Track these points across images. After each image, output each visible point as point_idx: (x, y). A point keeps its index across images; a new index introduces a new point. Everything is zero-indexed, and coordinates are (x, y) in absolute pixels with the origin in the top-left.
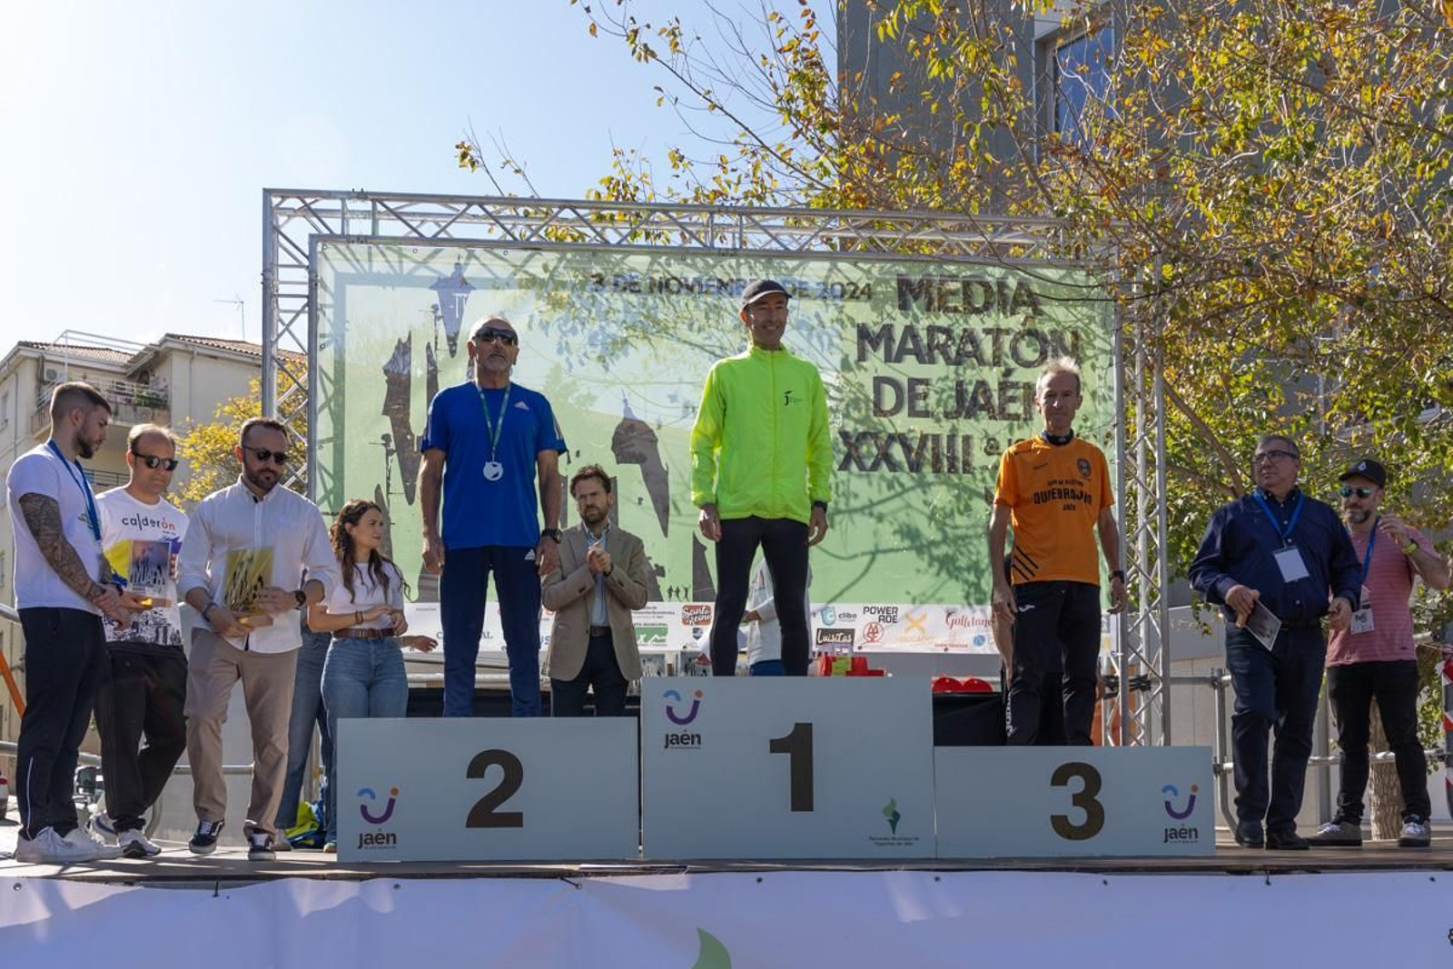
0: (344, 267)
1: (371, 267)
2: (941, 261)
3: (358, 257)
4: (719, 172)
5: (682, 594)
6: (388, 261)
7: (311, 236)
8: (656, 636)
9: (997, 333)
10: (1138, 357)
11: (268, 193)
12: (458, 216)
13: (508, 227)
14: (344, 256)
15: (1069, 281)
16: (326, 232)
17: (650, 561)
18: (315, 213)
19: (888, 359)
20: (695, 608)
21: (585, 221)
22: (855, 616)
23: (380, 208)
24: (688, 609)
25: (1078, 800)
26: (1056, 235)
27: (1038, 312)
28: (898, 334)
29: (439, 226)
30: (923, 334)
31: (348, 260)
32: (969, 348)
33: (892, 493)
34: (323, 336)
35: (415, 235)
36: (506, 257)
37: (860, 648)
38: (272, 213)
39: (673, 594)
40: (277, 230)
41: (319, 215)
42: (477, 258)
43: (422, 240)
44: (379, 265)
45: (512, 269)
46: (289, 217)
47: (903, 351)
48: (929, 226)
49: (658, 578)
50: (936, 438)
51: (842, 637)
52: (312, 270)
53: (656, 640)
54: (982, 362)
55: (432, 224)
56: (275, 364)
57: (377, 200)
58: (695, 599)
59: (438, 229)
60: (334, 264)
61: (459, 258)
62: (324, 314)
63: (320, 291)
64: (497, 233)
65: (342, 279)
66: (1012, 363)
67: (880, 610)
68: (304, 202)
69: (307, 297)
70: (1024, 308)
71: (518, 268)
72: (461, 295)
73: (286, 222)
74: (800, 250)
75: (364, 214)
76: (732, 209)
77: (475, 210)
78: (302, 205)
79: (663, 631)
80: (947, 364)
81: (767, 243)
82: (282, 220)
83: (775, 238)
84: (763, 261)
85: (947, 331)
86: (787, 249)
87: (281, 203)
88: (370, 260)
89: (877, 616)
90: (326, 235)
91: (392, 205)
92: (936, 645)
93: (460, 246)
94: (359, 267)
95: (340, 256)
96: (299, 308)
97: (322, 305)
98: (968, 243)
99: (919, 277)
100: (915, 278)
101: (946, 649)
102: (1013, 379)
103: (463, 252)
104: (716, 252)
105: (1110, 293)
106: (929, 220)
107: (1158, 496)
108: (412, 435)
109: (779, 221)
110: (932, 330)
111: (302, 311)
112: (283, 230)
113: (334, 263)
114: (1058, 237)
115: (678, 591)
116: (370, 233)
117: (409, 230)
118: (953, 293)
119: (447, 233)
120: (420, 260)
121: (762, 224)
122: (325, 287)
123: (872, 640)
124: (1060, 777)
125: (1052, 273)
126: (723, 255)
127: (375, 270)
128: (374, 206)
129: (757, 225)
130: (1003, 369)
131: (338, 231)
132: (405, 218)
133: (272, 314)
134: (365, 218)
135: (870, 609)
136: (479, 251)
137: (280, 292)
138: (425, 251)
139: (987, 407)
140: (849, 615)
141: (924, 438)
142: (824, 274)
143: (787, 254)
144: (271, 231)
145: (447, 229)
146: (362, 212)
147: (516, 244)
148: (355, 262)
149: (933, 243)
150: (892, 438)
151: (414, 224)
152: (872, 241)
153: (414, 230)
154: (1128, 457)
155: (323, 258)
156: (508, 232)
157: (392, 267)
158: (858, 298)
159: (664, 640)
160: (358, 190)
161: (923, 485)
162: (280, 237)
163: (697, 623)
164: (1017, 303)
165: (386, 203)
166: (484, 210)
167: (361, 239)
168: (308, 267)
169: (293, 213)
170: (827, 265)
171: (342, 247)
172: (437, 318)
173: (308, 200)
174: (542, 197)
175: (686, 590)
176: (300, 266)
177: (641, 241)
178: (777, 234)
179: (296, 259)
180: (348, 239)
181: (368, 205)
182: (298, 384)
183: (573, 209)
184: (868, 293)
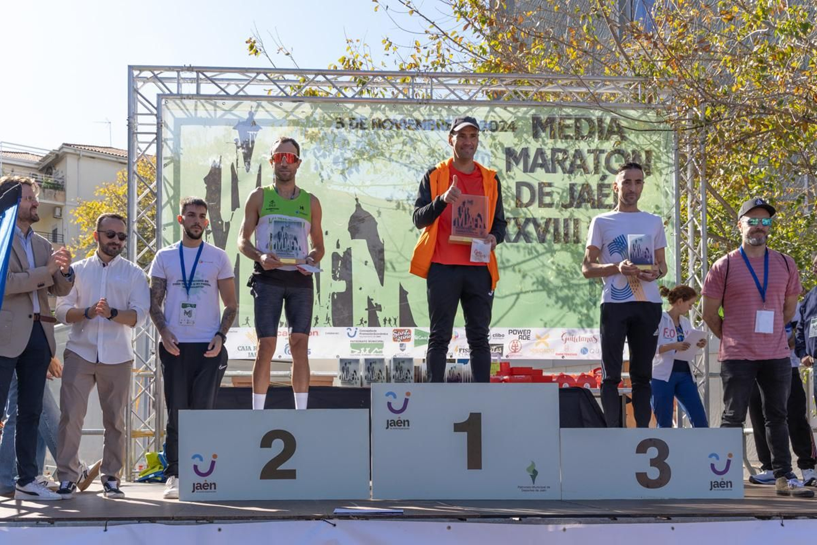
0: (180, 114)
1: (196, 114)
2: (561, 106)
3: (188, 107)
4: (414, 51)
5: (393, 322)
6: (207, 110)
7: (159, 95)
8: (376, 349)
9: (597, 152)
10: (689, 167)
11: (131, 68)
12: (251, 81)
13: (282, 87)
14: (179, 107)
15: (644, 118)
16: (167, 92)
17: (372, 302)
18: (160, 80)
19: (525, 171)
20: (401, 331)
21: (331, 83)
22: (503, 336)
23: (201, 76)
24: (397, 331)
25: (653, 463)
26: (636, 88)
27: (623, 138)
28: (532, 153)
29: (239, 87)
30: (548, 153)
31: (182, 109)
32: (578, 162)
33: (531, 256)
34: (165, 158)
35: (223, 93)
36: (282, 107)
37: (507, 356)
38: (134, 81)
39: (387, 322)
40: (136, 91)
41: (163, 81)
42: (263, 107)
43: (228, 96)
44: (202, 113)
45: (285, 114)
46: (144, 82)
47: (535, 165)
48: (552, 83)
49: (377, 312)
50: (556, 221)
51: (495, 349)
52: (158, 116)
53: (376, 352)
54: (586, 171)
55: (234, 85)
56: (136, 176)
57: (199, 72)
58: (401, 326)
59: (238, 89)
60: (173, 113)
61: (252, 107)
62: (167, 144)
63: (164, 129)
64: (276, 92)
65: (179, 123)
66: (607, 173)
67: (520, 332)
68: (153, 73)
69: (156, 134)
70: (616, 136)
71: (288, 113)
72: (252, 132)
73: (142, 86)
74: (469, 100)
75: (191, 80)
76: (425, 74)
77: (262, 76)
78: (153, 75)
79: (381, 345)
80: (564, 173)
81: (448, 96)
82: (140, 84)
83: (453, 92)
84: (446, 107)
85: (565, 152)
86: (461, 99)
87: (139, 74)
88: (196, 110)
89: (517, 336)
90: (168, 95)
91: (209, 74)
92: (556, 354)
93: (251, 100)
94: (189, 115)
95: (177, 107)
96: (151, 141)
97: (165, 139)
98: (578, 93)
99: (546, 117)
100: (544, 117)
101: (563, 357)
102: (606, 182)
103: (254, 104)
104: (416, 101)
105: (672, 125)
106: (553, 79)
107: (702, 257)
108: (222, 222)
109: (456, 81)
110: (554, 151)
111: (153, 142)
112: (140, 91)
113: (172, 111)
114: (637, 89)
115: (390, 320)
116: (195, 93)
117: (220, 90)
118: (568, 127)
119: (244, 92)
120: (227, 109)
121: (445, 83)
122: (167, 127)
123: (515, 352)
124: (642, 448)
125: (632, 113)
126: (420, 103)
127: (199, 115)
128: (198, 76)
129: (441, 84)
130: (601, 175)
131: (175, 91)
132: (216, 82)
133: (133, 145)
134: (192, 83)
135: (513, 331)
136: (264, 103)
137: (139, 131)
138: (230, 103)
139: (590, 199)
140: (499, 335)
141: (548, 221)
142: (485, 114)
143: (461, 102)
144: (133, 92)
145: (244, 89)
146: (190, 79)
147: (287, 97)
148: (186, 111)
149: (556, 94)
150: (528, 221)
151: (223, 86)
152: (516, 93)
153: (223, 90)
154: (683, 231)
155: (166, 109)
156: (282, 90)
157: (208, 113)
158: (506, 131)
159: (381, 352)
160: (188, 65)
161: (552, 251)
162: (139, 97)
163: (402, 341)
164: (611, 132)
165: (205, 73)
166: (267, 76)
167: (189, 97)
168: (156, 115)
169: (146, 80)
170: (487, 109)
171: (178, 102)
172: (238, 148)
173: (156, 72)
174: (300, 68)
175: (395, 320)
176: (152, 114)
177: (365, 95)
178: (454, 89)
179: (148, 109)
180: (181, 96)
181: (194, 75)
182: (150, 188)
183: (324, 75)
184: (513, 127)
